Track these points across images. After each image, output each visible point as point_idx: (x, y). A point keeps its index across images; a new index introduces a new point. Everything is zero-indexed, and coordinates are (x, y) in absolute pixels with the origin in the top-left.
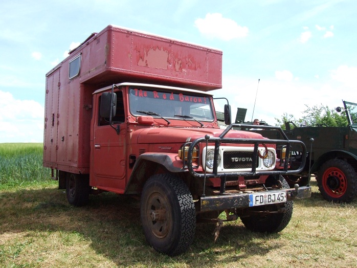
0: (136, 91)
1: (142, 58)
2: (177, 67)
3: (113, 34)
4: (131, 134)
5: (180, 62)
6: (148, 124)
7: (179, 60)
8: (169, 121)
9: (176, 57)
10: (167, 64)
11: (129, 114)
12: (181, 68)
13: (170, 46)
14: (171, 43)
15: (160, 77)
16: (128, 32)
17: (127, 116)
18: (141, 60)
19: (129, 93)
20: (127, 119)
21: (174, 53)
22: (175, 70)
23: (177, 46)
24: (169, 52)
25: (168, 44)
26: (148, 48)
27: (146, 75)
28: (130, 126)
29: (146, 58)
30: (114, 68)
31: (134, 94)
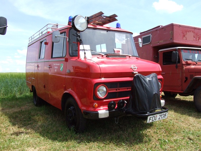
0: (184, 50)
1: (184, 36)
2: (197, 39)
3: (174, 27)
4: (184, 68)
5: (198, 37)
6: (189, 64)
7: (198, 36)
8: (197, 63)
9: (197, 35)
10: (193, 38)
11: (182, 60)
12: (198, 40)
13: (194, 30)
14: (195, 28)
15: (191, 44)
16: (179, 25)
17: (182, 61)
18: (184, 37)
19: (181, 51)
20: (182, 62)
21: (196, 33)
22: (197, 41)
23: (197, 30)
24: (194, 33)
25: (194, 29)
26: (186, 31)
27: (186, 43)
28: (183, 65)
29: (186, 36)
30: (175, 41)
31: (183, 52)
